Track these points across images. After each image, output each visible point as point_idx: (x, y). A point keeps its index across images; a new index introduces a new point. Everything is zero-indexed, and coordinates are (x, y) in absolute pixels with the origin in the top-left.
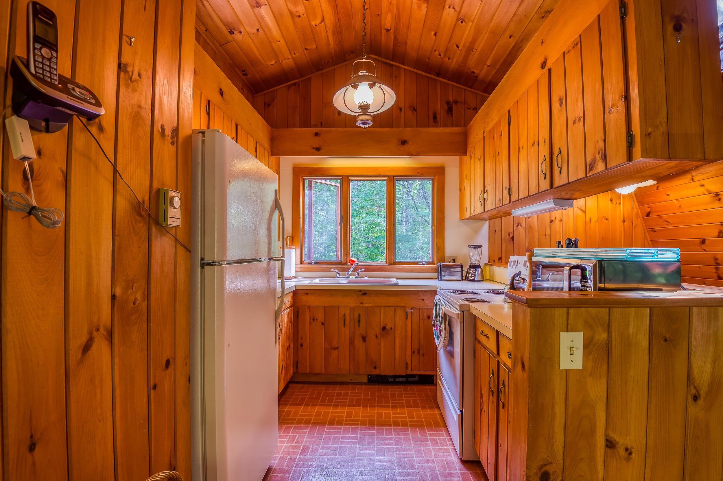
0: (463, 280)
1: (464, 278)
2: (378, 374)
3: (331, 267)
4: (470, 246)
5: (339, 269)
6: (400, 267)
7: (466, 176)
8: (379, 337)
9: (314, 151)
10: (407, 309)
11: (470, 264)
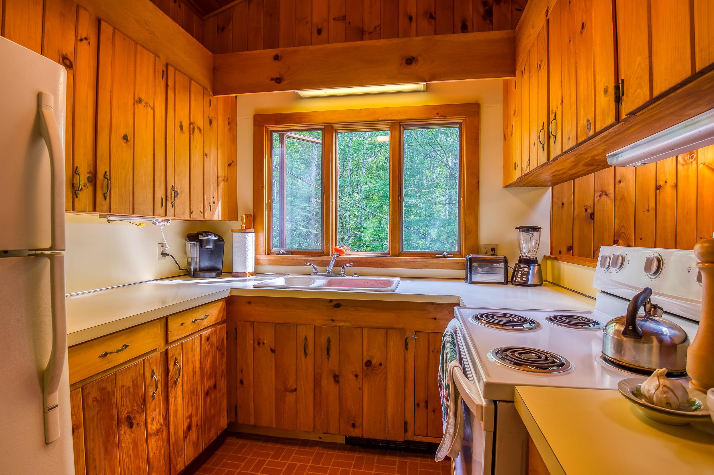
0: (507, 284)
1: (509, 279)
2: (358, 436)
3: (306, 259)
4: (520, 228)
5: (318, 262)
6: (408, 260)
7: (515, 112)
8: (360, 377)
9: (273, 82)
10: (408, 335)
11: (520, 257)
